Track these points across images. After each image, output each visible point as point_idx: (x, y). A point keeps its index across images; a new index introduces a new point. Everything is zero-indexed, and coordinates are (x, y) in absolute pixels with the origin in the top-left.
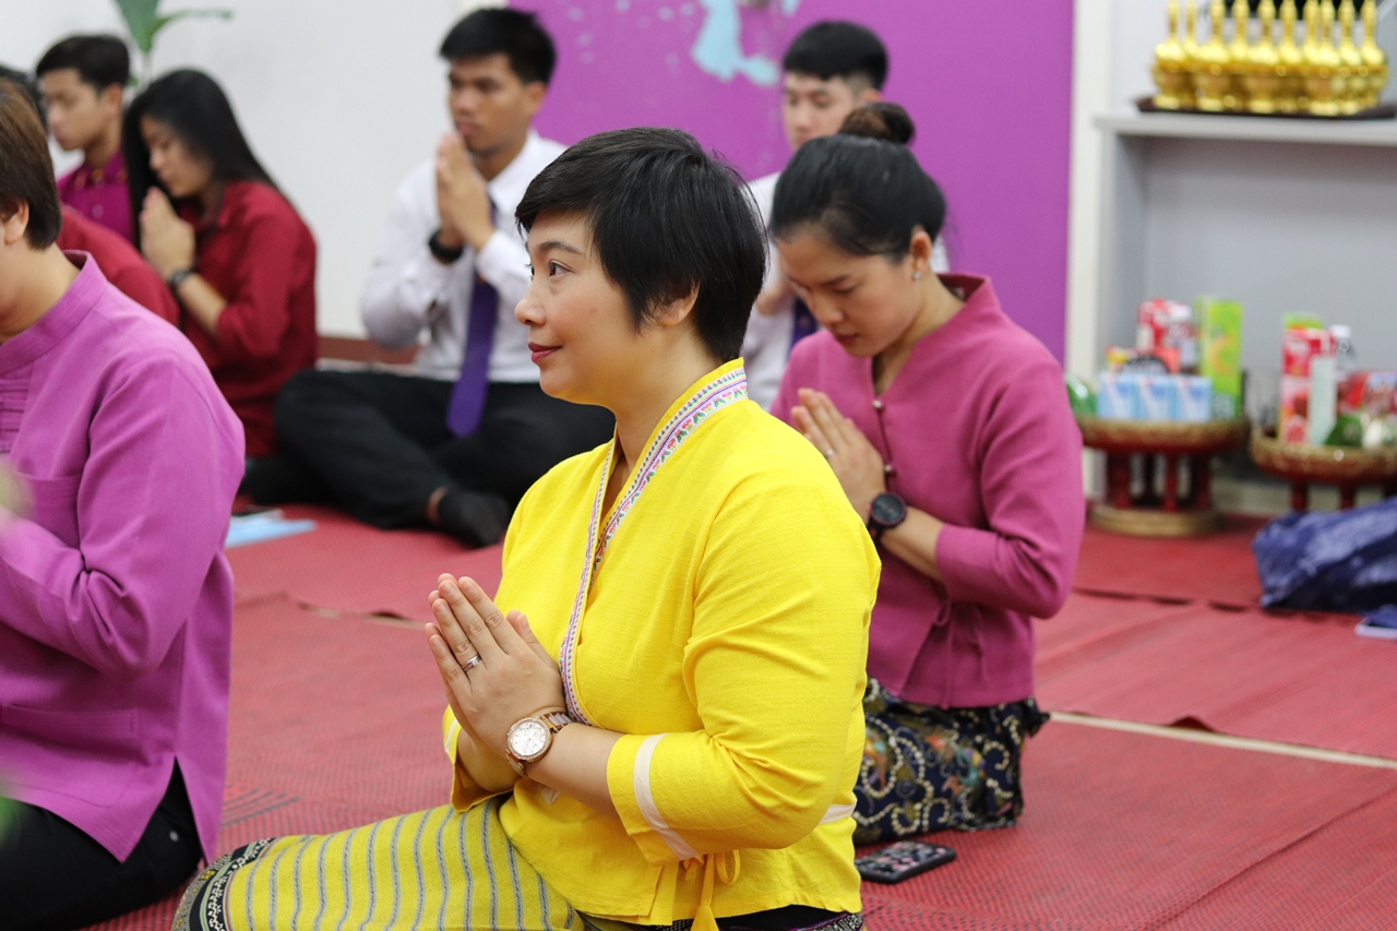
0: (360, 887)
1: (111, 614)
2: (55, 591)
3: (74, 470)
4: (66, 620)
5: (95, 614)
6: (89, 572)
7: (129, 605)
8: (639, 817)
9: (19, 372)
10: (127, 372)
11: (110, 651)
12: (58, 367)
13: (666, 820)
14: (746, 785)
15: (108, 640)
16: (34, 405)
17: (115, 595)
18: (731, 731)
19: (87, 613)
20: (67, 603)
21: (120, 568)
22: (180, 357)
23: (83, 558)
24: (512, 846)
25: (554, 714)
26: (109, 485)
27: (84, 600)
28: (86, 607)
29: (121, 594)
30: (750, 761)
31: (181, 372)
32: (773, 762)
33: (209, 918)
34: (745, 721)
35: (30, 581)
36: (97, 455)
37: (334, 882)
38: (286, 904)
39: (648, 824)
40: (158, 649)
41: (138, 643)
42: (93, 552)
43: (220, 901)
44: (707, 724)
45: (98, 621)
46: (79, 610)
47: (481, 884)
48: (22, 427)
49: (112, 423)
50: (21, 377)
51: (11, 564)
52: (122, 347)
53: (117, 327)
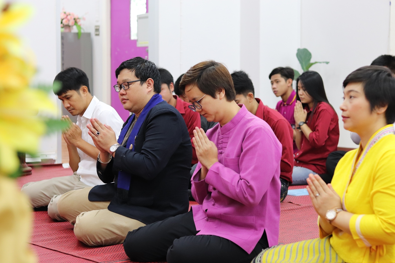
0: (294, 255)
1: (246, 190)
2: (233, 184)
3: (239, 156)
4: (236, 191)
5: (242, 190)
6: (241, 180)
7: (250, 187)
8: (357, 235)
9: (226, 133)
10: (251, 130)
11: (246, 199)
12: (235, 131)
13: (363, 235)
14: (383, 227)
15: (246, 196)
16: (230, 141)
17: (247, 185)
18: (380, 213)
19: (241, 190)
20: (236, 187)
21: (248, 178)
22: (264, 127)
23: (240, 176)
24: (331, 246)
25: (338, 208)
26: (247, 158)
27: (240, 186)
28: (240, 188)
29: (249, 185)
30: (385, 221)
31: (264, 130)
32: (391, 221)
33: (257, 261)
34: (383, 210)
35: (227, 182)
36: (244, 151)
37: (288, 254)
38: (276, 258)
39: (359, 236)
40: (258, 199)
41: (253, 197)
42: (243, 175)
43: (260, 257)
44: (375, 212)
45: (243, 191)
46: (239, 189)
47: (323, 255)
48: (227, 147)
49: (247, 143)
50: (227, 135)
51: (223, 178)
52: (250, 125)
53: (249, 121)
